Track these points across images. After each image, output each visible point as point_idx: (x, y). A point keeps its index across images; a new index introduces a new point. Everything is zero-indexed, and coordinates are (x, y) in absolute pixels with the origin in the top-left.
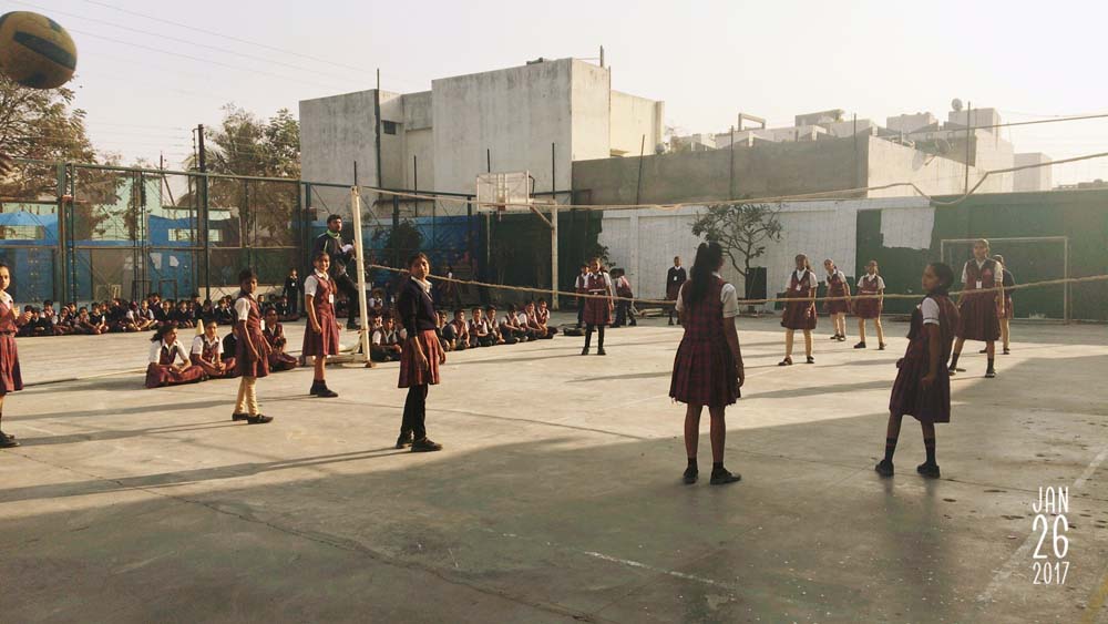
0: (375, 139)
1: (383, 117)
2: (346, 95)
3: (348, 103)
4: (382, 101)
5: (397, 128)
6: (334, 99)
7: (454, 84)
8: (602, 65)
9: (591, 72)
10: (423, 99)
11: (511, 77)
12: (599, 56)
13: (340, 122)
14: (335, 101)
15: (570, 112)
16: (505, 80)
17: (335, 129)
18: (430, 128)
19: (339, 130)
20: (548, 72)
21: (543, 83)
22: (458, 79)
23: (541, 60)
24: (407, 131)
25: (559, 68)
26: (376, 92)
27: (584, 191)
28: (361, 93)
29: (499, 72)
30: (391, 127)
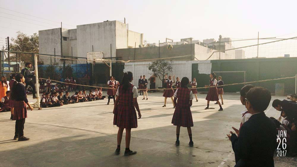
0: (60, 42)
1: (63, 35)
2: (52, 29)
3: (53, 31)
4: (63, 31)
5: (67, 39)
6: (49, 30)
7: (83, 27)
8: (125, 23)
9: (122, 25)
10: (74, 31)
11: (99, 25)
12: (124, 20)
13: (50, 37)
14: (49, 31)
15: (116, 35)
16: (97, 26)
17: (49, 39)
18: (76, 39)
19: (50, 39)
20: (109, 24)
21: (108, 27)
22: (84, 25)
23: (108, 21)
24: (70, 40)
25: (112, 23)
26: (61, 29)
27: (120, 57)
28: (56, 29)
29: (96, 24)
30: (65, 39)
